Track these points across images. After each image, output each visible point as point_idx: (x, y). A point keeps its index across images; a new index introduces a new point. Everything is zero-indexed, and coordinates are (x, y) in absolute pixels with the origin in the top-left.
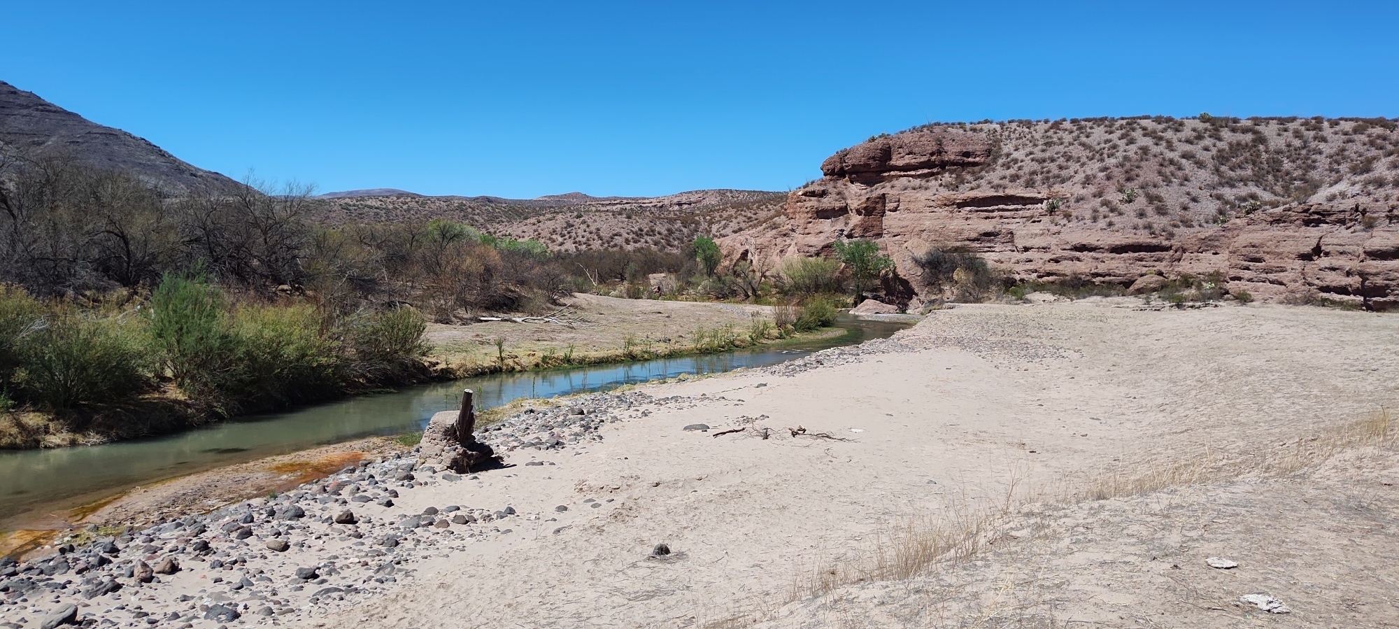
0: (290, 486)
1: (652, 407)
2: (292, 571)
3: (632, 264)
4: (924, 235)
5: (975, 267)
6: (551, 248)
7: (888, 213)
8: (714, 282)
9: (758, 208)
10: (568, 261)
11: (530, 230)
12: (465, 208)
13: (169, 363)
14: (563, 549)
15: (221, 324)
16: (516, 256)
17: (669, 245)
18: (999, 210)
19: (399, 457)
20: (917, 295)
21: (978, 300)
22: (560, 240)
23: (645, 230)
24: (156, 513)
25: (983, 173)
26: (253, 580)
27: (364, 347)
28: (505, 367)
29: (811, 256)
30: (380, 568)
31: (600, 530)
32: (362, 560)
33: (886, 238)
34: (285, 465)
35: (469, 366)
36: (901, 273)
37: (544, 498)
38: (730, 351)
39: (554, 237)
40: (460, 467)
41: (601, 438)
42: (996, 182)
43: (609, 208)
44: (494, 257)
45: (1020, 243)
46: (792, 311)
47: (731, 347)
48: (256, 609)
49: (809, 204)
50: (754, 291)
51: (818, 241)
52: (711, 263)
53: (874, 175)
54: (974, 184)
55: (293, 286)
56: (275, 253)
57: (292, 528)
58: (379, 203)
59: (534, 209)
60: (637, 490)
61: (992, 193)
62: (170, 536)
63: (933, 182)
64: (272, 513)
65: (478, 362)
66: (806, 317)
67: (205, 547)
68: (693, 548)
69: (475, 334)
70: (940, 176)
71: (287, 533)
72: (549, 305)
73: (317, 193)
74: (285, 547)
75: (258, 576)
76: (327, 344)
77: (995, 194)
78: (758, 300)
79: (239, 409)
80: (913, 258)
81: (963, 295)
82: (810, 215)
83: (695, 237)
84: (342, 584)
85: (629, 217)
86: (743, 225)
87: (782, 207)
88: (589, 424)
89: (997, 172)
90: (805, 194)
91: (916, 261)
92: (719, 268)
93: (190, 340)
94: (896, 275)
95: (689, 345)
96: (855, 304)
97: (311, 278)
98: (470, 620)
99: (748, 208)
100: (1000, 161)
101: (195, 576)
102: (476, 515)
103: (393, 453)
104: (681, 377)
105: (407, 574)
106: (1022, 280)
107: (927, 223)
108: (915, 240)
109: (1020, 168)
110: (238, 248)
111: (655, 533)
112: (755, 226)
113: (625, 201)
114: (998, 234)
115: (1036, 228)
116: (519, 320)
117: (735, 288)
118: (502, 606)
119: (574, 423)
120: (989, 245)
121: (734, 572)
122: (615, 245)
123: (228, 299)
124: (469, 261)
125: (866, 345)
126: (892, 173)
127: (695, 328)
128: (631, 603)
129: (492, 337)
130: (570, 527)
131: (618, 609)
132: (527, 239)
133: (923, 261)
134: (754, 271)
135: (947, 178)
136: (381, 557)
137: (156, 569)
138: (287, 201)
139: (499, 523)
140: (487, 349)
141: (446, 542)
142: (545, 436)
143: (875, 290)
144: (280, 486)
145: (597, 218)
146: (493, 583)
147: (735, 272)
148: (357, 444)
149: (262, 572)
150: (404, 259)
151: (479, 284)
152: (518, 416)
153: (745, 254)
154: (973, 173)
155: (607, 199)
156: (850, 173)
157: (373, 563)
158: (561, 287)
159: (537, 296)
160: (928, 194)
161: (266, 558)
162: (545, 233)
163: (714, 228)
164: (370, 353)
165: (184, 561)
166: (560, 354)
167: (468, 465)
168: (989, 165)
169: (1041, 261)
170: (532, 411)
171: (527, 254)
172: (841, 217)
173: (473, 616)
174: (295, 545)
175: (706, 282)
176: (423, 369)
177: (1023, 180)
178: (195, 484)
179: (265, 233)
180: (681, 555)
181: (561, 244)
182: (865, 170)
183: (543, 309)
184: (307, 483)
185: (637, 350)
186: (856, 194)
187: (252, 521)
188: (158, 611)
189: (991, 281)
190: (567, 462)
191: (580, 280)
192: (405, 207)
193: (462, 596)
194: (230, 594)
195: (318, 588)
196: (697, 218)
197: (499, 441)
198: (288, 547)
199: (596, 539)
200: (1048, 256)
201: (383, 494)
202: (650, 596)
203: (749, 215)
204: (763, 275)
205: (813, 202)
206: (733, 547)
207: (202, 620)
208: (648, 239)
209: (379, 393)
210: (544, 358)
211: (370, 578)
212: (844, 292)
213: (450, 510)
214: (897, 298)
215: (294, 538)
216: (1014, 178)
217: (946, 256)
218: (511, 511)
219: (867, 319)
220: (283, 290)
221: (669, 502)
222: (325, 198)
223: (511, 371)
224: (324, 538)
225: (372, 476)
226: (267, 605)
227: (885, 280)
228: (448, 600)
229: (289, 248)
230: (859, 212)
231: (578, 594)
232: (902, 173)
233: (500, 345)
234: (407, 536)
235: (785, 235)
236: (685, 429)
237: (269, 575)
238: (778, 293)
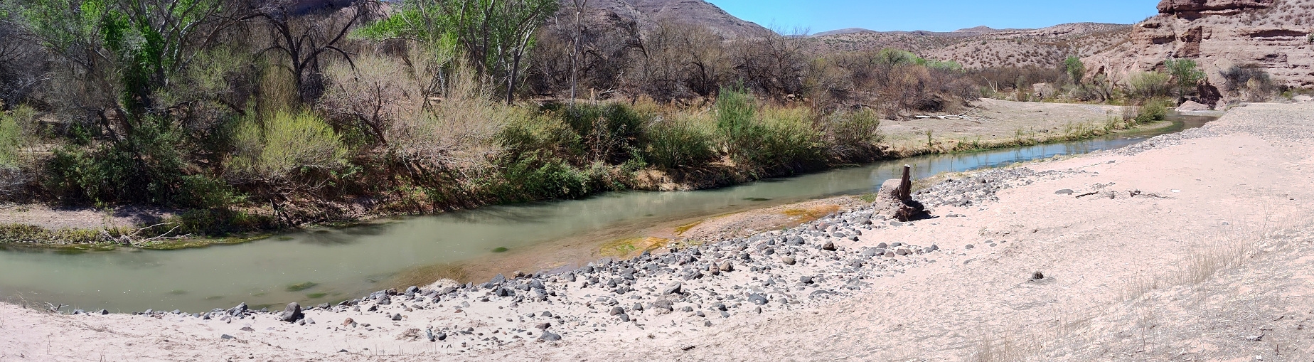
0: (794, 225)
1: (1033, 178)
2: (797, 277)
3: (1021, 77)
4: (1228, 55)
5: (1261, 78)
6: (964, 66)
7: (1203, 40)
8: (1080, 89)
9: (1112, 36)
10: (976, 75)
11: (950, 53)
12: (904, 40)
13: (726, 143)
14: (970, 274)
15: (755, 120)
16: (940, 72)
17: (1047, 63)
18: (1278, 39)
19: (862, 209)
20: (1222, 97)
21: (1263, 100)
22: (971, 60)
23: (1031, 52)
24: (719, 235)
25: (1268, 14)
26: (775, 281)
27: (840, 136)
28: (932, 151)
29: (1149, 70)
30: (851, 280)
31: (996, 262)
32: (839, 274)
33: (1202, 58)
34: (792, 211)
35: (909, 149)
36: (1211, 82)
37: (958, 239)
38: (1090, 138)
39: (967, 58)
40: (902, 217)
41: (997, 199)
42: (1277, 20)
43: (1005, 37)
44: (925, 74)
45: (1291, 63)
46: (1135, 109)
47: (1091, 135)
48: (778, 299)
49: (1147, 33)
50: (1108, 95)
51: (1154, 60)
52: (1078, 76)
53: (1194, 13)
54: (1262, 21)
55: (796, 95)
56: (786, 73)
57: (797, 250)
58: (849, 38)
59: (953, 38)
60: (1022, 235)
61: (1273, 28)
62: (728, 249)
63: (1235, 18)
64: (785, 240)
65: (915, 147)
66: (1144, 114)
67: (747, 257)
68: (1059, 274)
69: (912, 127)
70: (1239, 15)
71: (795, 254)
72: (963, 107)
73: (811, 34)
74: (794, 263)
75: (778, 279)
76: (817, 134)
77: (1276, 28)
78: (1111, 101)
79: (764, 174)
80: (1220, 72)
81: (1253, 97)
82: (1148, 41)
83: (1067, 57)
84: (828, 288)
85: (1020, 43)
86: (1101, 48)
87: (1128, 35)
88: (989, 189)
89: (1277, 13)
90: (1145, 26)
91: (1222, 74)
92: (1084, 79)
93: (737, 129)
94: (1208, 84)
95: (1061, 134)
96: (1179, 104)
97: (808, 89)
98: (907, 318)
99: (1105, 36)
100: (1280, 6)
101: (742, 275)
102: (912, 249)
103: (859, 206)
104: (1055, 157)
105: (867, 286)
106: (1292, 87)
107: (1230, 47)
108: (1222, 59)
109: (1292, 12)
110: (765, 71)
111: (1034, 264)
112: (1109, 49)
113: (1017, 32)
114: (1277, 56)
115: (1302, 53)
116: (942, 117)
117: (1095, 94)
118: (928, 311)
119: (979, 189)
120: (1271, 63)
121: (1088, 290)
122: (1010, 64)
123: (759, 104)
124: (908, 76)
125: (1185, 133)
126: (1207, 12)
127: (1066, 122)
128: (1015, 311)
129: (924, 129)
130: (975, 259)
131: (1007, 315)
132: (948, 60)
133: (1227, 74)
134: (1108, 81)
135: (1244, 16)
136: (851, 274)
137: (721, 268)
138: (794, 39)
139: (927, 255)
140: (920, 138)
141: (892, 267)
142: (959, 197)
143: (1193, 94)
144: (789, 224)
145: (997, 44)
146: (922, 295)
147: (1095, 82)
148: (836, 200)
149: (780, 276)
150: (865, 76)
151: (915, 92)
152: (942, 184)
153: (1102, 69)
154: (1262, 13)
155: (1004, 30)
156: (1178, 11)
157: (846, 277)
158: (971, 93)
159: (955, 101)
160: (1232, 27)
161: (782, 268)
162: (961, 56)
163: (1081, 50)
164: (843, 140)
165: (736, 265)
166: (971, 142)
167: (907, 216)
168: (1272, 8)
169: (1304, 75)
170: (950, 181)
171: (947, 71)
172: (1170, 43)
173: (909, 316)
174: (799, 261)
175: (1074, 89)
176: (878, 152)
177: (1293, 19)
178: (740, 219)
179: (780, 60)
180: (1051, 279)
181: (972, 63)
182: (1188, 9)
183: (959, 109)
184: (805, 223)
185: (1024, 138)
186: (1181, 26)
187: (774, 244)
188: (722, 293)
189: (1272, 87)
190: (974, 215)
191: (985, 88)
192: (865, 40)
193: (902, 302)
194: (762, 288)
195: (813, 290)
196: (1068, 43)
197: (928, 200)
198: (795, 262)
199: (993, 268)
200: (1308, 71)
201: (852, 232)
202: (1029, 306)
203: (1105, 41)
204: (1115, 84)
205: (1151, 32)
206: (1087, 273)
207: (747, 302)
208: (1033, 58)
209: (850, 166)
210: (960, 144)
211: (844, 286)
212: (1171, 95)
213: (895, 245)
214: (1208, 99)
215: (799, 257)
216: (1288, 18)
217: (1243, 70)
218: (935, 248)
219: (1187, 114)
220: (790, 98)
221: (1044, 242)
222: (815, 36)
223: (937, 153)
224: (817, 259)
225: (845, 221)
226: (784, 297)
227: (1200, 87)
228: (893, 304)
229: (795, 70)
230: (1183, 40)
231: (980, 305)
232: (1214, 12)
233: (929, 135)
234: (867, 261)
235: (1130, 56)
236: (1056, 193)
237: (784, 279)
238: (1125, 97)
